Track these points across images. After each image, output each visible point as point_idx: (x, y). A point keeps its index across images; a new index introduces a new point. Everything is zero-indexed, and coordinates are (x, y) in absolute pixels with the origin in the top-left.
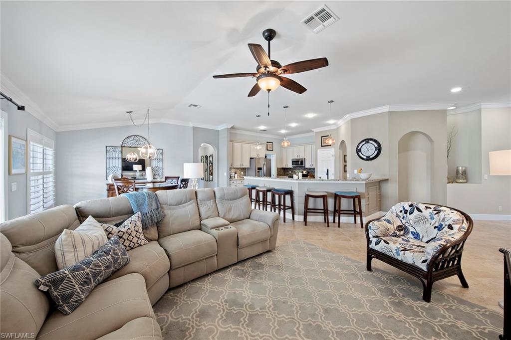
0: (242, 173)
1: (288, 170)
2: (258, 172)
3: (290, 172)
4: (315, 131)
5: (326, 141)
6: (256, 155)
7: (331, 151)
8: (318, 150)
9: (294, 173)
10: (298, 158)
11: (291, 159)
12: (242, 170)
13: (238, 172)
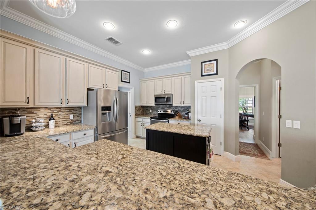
0: (71, 117)
1: (148, 108)
2: (103, 114)
3: (151, 111)
4: (191, 55)
5: (210, 68)
6: (101, 85)
7: (218, 83)
8: (196, 81)
9: (155, 112)
10: (163, 93)
11: (155, 95)
12: (72, 111)
13: (59, 115)
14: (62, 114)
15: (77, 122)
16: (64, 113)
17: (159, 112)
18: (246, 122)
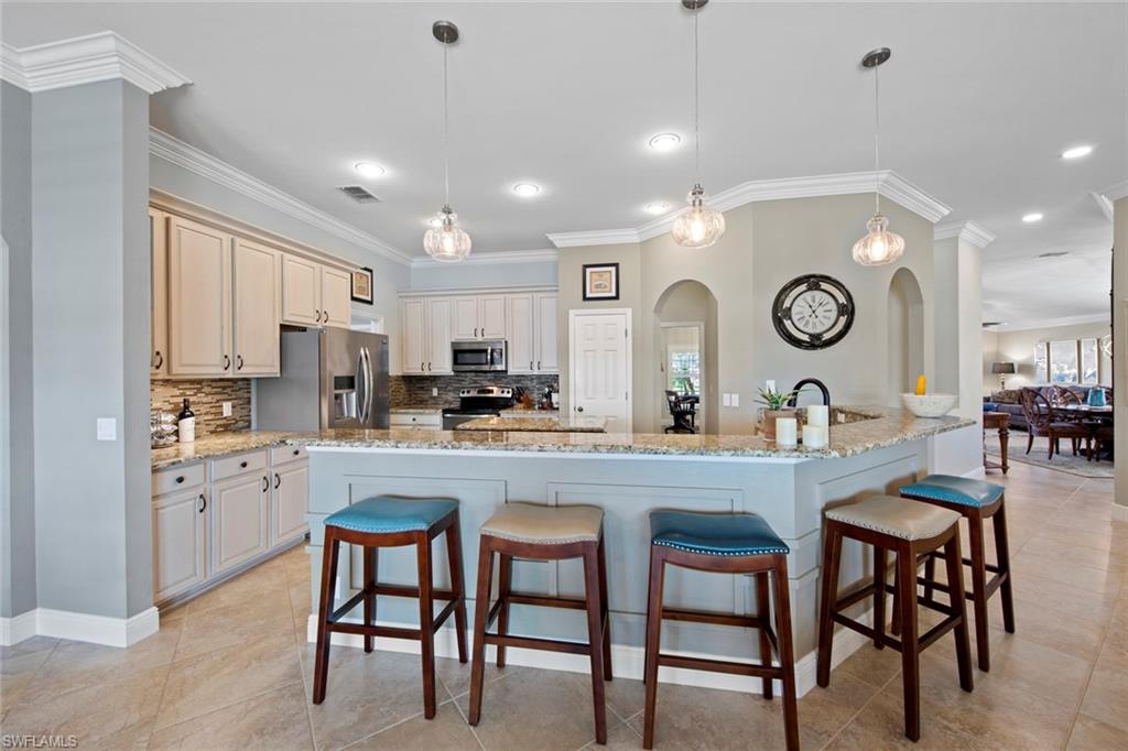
0: (227, 409)
1: (428, 383)
2: (336, 397)
3: (435, 392)
4: (558, 244)
5: (601, 282)
6: (311, 313)
7: (620, 319)
8: (571, 312)
9: (452, 394)
10: (480, 339)
11: (453, 344)
12: (228, 390)
13: (199, 403)
14: (205, 400)
15: (241, 424)
16: (209, 399)
17: (466, 395)
18: (689, 417)
